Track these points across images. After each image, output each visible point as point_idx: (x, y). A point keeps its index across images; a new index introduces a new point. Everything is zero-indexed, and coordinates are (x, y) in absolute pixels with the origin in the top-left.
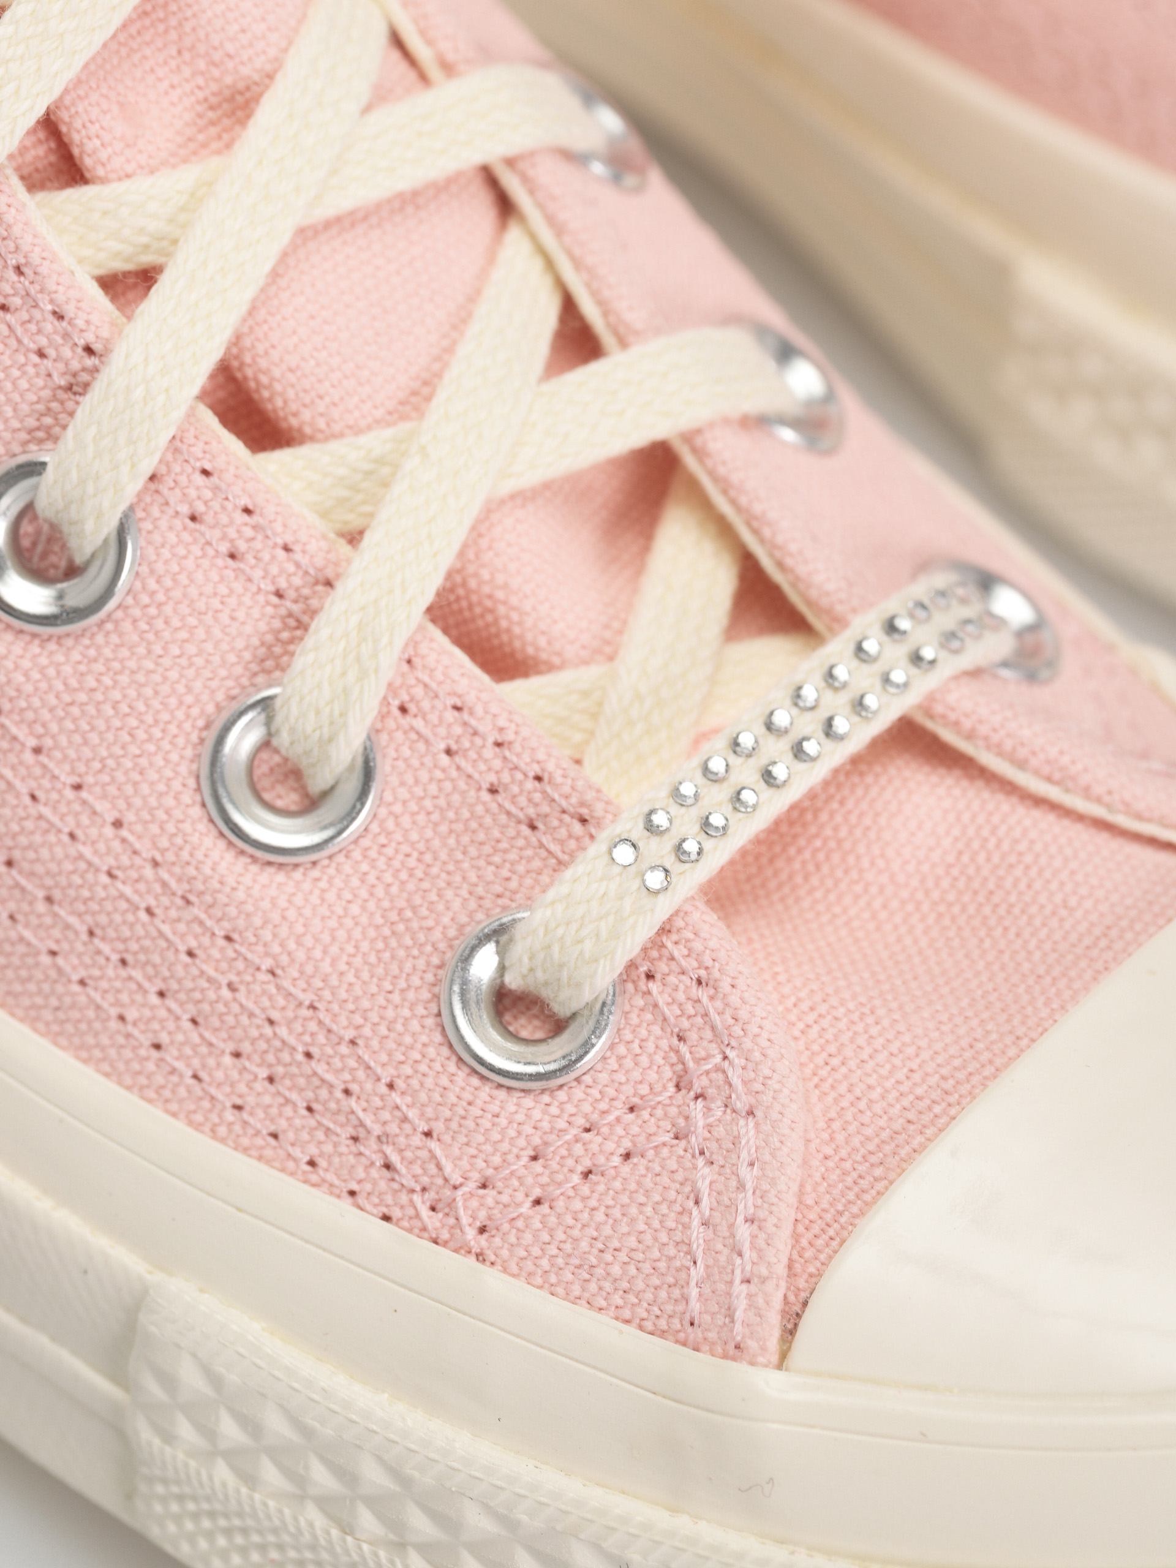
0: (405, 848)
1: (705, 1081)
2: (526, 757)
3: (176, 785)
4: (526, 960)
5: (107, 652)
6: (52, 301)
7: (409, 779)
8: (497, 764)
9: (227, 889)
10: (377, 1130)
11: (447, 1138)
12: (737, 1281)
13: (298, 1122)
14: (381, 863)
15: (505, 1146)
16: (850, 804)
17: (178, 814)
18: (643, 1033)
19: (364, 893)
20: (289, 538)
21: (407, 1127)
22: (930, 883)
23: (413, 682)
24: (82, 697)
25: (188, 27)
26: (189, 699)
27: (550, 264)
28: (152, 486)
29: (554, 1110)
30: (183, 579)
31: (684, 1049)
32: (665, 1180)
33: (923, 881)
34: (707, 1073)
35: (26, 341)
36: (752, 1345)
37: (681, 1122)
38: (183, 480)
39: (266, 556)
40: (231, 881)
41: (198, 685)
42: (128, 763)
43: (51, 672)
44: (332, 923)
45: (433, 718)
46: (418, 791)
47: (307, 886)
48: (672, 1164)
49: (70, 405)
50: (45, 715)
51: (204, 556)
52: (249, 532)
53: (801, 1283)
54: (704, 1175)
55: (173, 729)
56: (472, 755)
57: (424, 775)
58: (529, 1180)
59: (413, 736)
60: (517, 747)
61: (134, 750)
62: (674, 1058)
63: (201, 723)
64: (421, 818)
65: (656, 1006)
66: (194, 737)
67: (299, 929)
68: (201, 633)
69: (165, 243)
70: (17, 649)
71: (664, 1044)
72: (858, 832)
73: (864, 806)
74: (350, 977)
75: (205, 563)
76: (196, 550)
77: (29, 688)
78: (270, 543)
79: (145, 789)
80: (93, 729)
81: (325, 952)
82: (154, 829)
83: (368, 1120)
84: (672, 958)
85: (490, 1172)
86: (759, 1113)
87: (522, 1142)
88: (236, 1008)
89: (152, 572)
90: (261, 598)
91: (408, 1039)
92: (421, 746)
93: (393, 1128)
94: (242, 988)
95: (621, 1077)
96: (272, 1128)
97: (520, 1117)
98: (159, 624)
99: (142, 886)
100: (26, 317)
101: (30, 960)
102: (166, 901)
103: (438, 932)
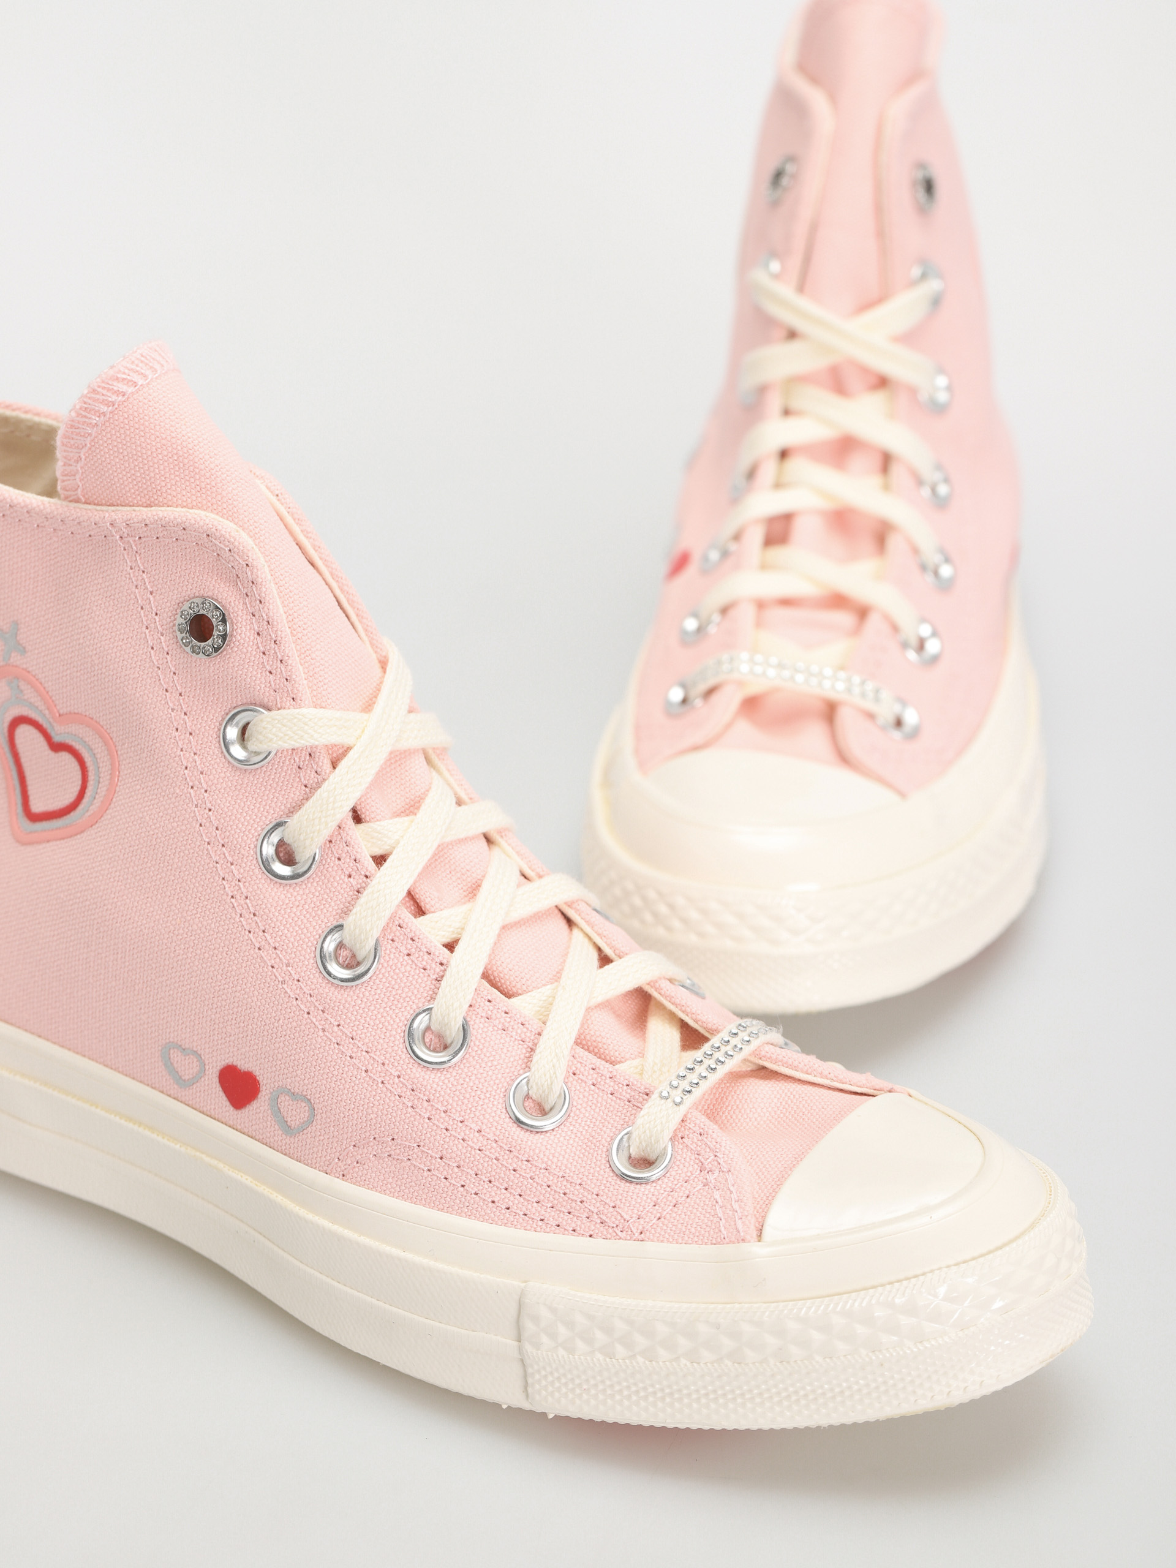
0: (585, 1119)
1: (710, 1165)
2: (622, 1079)
3: (498, 1112)
4: (637, 1140)
5: (466, 1070)
6: (426, 947)
7: (581, 1096)
8: (612, 1084)
9: (524, 1143)
10: (596, 1211)
11: (622, 1206)
12: (737, 1220)
13: (566, 1218)
14: (577, 1126)
15: (643, 1203)
16: (738, 1092)
17: (501, 1122)
18: (684, 1156)
19: (573, 1136)
20: (522, 1020)
21: (607, 1206)
22: (773, 1114)
23: (576, 1062)
24: (459, 1087)
25: (452, 862)
26: (497, 1082)
27: (590, 939)
28: (471, 1009)
29: (658, 1188)
30: (488, 1039)
31: (700, 1157)
32: (704, 1199)
33: (770, 1113)
34: (710, 1162)
35: (419, 964)
36: (748, 1237)
37: (705, 1181)
38: (482, 1004)
39: (516, 1027)
40: (525, 1140)
41: (500, 1076)
42: (480, 1108)
43: (446, 1081)
44: (564, 1148)
45: (586, 1073)
46: (585, 1100)
47: (552, 1137)
48: (705, 1194)
49: (438, 985)
50: (447, 1097)
51: (494, 1030)
52: (508, 1020)
53: (760, 1220)
54: (717, 1195)
55: (493, 1093)
56: (602, 1083)
57: (586, 1094)
58: (655, 1212)
59: (580, 1081)
60: (618, 1077)
61: (481, 1103)
62: (697, 1161)
63: (503, 1090)
64: (589, 1109)
65: (687, 1146)
66: (502, 1095)
67: (553, 1151)
68: (497, 1057)
69: (459, 930)
70: (433, 1076)
71: (693, 1158)
72: (743, 1101)
73: (743, 1092)
74: (575, 1163)
75: (494, 1033)
76: (491, 1029)
77: (439, 1089)
78: (516, 1022)
79: (487, 1116)
80: (465, 1098)
81: (564, 1157)
82: (494, 1129)
83: (592, 1208)
84: (690, 1128)
85: (640, 1213)
86: (732, 1170)
87: (649, 1201)
88: (535, 1185)
89: (476, 1038)
90: (516, 1042)
91: (600, 1177)
92: (584, 1084)
93: (602, 1208)
94: (536, 1177)
95: (680, 1172)
96: (557, 1223)
97: (647, 1192)
98: (482, 1056)
99: (493, 1151)
100: (417, 956)
101: (455, 1192)
102: (502, 1153)
103: (604, 1141)
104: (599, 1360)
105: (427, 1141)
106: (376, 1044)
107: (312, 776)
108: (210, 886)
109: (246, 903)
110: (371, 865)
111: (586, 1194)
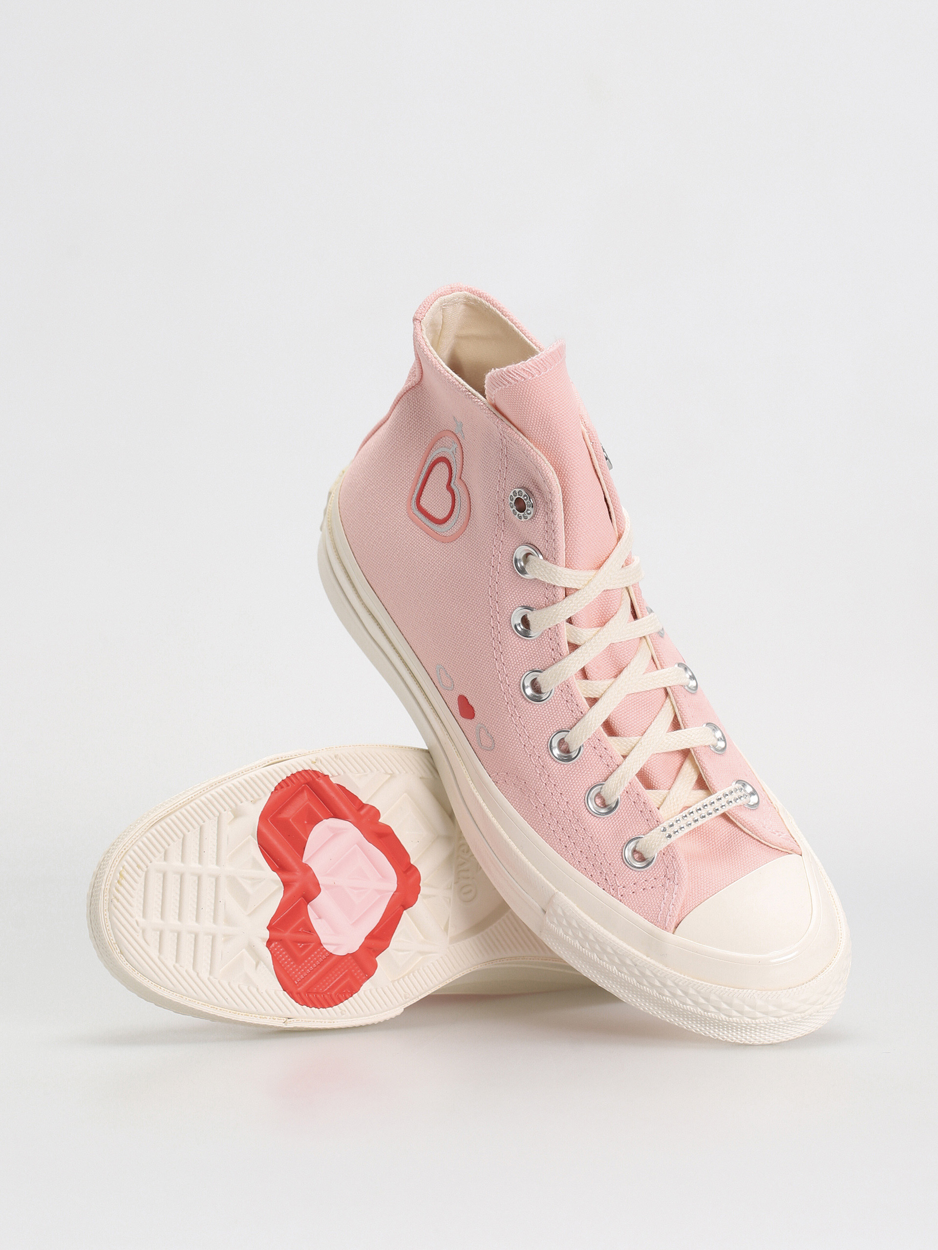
0: (622, 819)
2: (649, 806)
3: (580, 798)
4: (640, 846)
5: (573, 769)
6: (576, 702)
7: (625, 806)
8: (643, 807)
9: (587, 820)
10: (605, 872)
11: (619, 876)
12: (668, 915)
13: (590, 867)
14: (617, 821)
15: (629, 880)
17: (579, 803)
18: (660, 864)
19: (612, 826)
20: (612, 755)
21: (611, 873)
23: (630, 787)
24: (566, 777)
26: (586, 782)
28: (588, 741)
29: (641, 875)
30: (590, 759)
31: (667, 869)
32: (659, 894)
34: (671, 875)
36: (668, 928)
37: (664, 883)
38: (594, 740)
39: (607, 758)
40: (588, 818)
41: (589, 780)
42: (572, 792)
43: (561, 771)
45: (633, 795)
46: (627, 809)
47: (602, 822)
48: (661, 891)
49: (577, 722)
50: (558, 778)
52: (605, 753)
53: (680, 919)
54: (666, 894)
55: (582, 787)
56: (639, 804)
57: (628, 806)
58: (633, 888)
59: (628, 798)
60: (648, 804)
61: (574, 789)
62: (665, 871)
63: (588, 787)
64: (626, 814)
65: (664, 860)
66: (586, 789)
67: (599, 830)
68: (591, 770)
69: (601, 694)
70: (555, 765)
71: (664, 868)
74: (606, 842)
75: (595, 757)
76: (594, 754)
77: (556, 772)
78: (608, 756)
79: (574, 797)
80: (567, 783)
81: (602, 836)
82: (574, 805)
83: (604, 870)
84: (669, 852)
85: (625, 885)
86: (679, 885)
87: (633, 880)
88: (583, 843)
89: (585, 756)
90: (605, 766)
91: (615, 856)
92: (628, 800)
93: (609, 873)
94: (585, 839)
95: (654, 872)
96: (585, 867)
97: (634, 876)
98: (584, 767)
99: (569, 816)
100: (571, 704)
101: (544, 825)
102: (574, 819)
103: (625, 837)
104: (577, 945)
105: (540, 794)
106: (534, 736)
107: (552, 596)
108: (484, 615)
109: (498, 635)
110: (565, 648)
111: (605, 861)
